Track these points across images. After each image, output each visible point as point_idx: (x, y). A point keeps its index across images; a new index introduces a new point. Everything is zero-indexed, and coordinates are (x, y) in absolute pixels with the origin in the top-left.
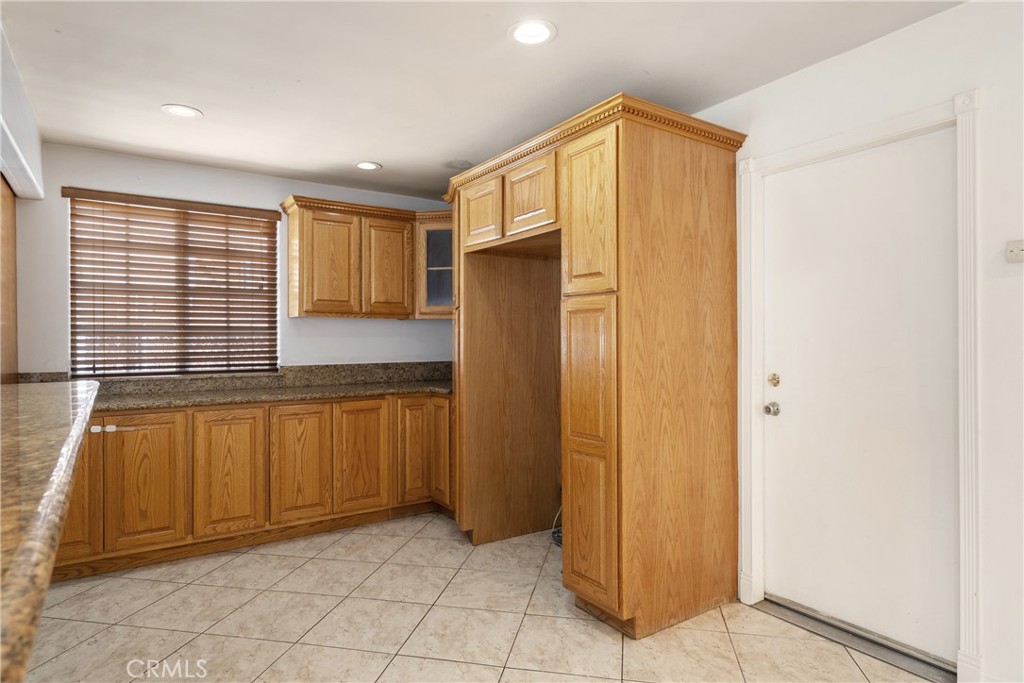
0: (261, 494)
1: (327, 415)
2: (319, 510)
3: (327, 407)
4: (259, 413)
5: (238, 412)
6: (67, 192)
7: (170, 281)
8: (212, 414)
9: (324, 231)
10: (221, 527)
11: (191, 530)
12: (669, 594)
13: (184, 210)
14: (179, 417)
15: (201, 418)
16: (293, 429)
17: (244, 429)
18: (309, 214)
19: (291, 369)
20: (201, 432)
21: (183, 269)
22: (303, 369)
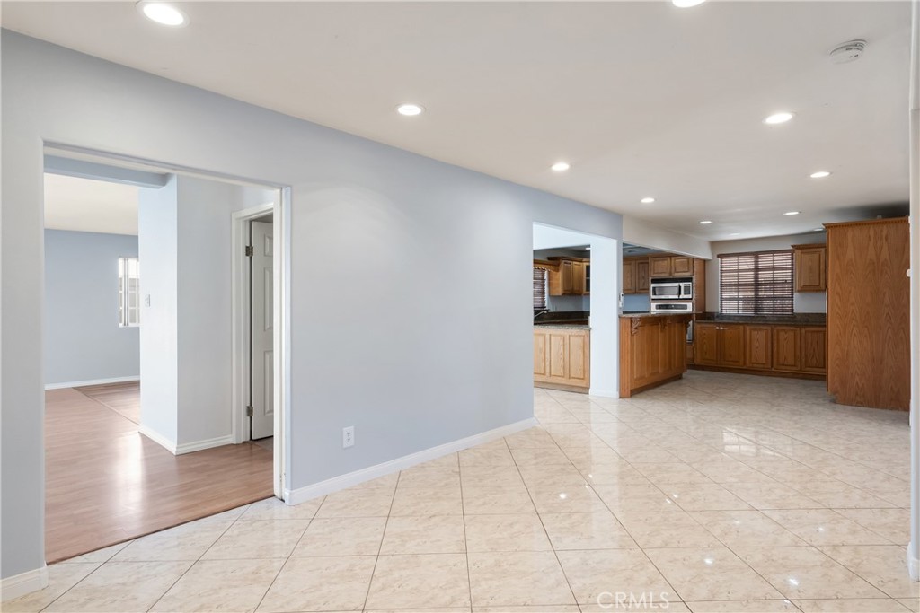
0: (770, 357)
1: (798, 332)
2: (795, 368)
3: (798, 329)
4: (769, 328)
5: (762, 327)
6: (721, 256)
7: (752, 280)
8: (753, 327)
9: (806, 257)
10: (755, 365)
11: (745, 364)
12: (857, 394)
13: (756, 255)
14: (741, 327)
15: (748, 328)
16: (782, 335)
17: (763, 333)
18: (800, 251)
19: (799, 314)
20: (748, 332)
21: (756, 277)
22: (805, 314)
